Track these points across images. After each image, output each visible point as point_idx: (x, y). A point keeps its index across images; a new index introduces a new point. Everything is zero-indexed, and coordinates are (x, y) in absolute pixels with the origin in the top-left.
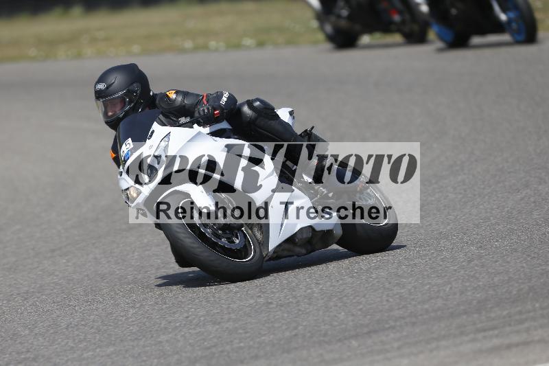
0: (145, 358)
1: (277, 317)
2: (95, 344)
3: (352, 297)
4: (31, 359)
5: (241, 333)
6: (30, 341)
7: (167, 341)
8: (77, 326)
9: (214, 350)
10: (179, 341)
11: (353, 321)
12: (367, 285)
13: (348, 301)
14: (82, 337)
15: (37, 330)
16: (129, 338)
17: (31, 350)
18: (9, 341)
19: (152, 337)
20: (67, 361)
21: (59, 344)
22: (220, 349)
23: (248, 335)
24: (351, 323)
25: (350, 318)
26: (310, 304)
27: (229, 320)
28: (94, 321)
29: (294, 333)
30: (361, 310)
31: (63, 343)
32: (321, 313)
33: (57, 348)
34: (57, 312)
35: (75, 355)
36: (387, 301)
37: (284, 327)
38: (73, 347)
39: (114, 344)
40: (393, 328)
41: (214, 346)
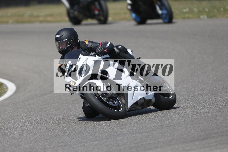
0: (110, 147)
1: (166, 131)
2: (90, 140)
3: (197, 124)
4: (63, 146)
5: (150, 138)
6: (63, 138)
7: (120, 140)
8: (83, 132)
9: (139, 144)
10: (125, 140)
11: (197, 134)
12: (203, 119)
13: (195, 125)
14: (85, 137)
15: (66, 134)
16: (104, 138)
17: (64, 142)
18: (55, 138)
19: (114, 138)
20: (78, 147)
21: (75, 140)
22: (142, 144)
23: (153, 138)
24: (196, 135)
25: (196, 133)
26: (179, 126)
27: (146, 132)
28: (90, 131)
29: (172, 138)
30: (200, 129)
31: (77, 139)
32: (184, 130)
33: (74, 141)
34: (75, 127)
35: (82, 144)
36: (212, 126)
37: (168, 135)
38: (81, 141)
39: (98, 141)
40: (214, 137)
41: (139, 142)
